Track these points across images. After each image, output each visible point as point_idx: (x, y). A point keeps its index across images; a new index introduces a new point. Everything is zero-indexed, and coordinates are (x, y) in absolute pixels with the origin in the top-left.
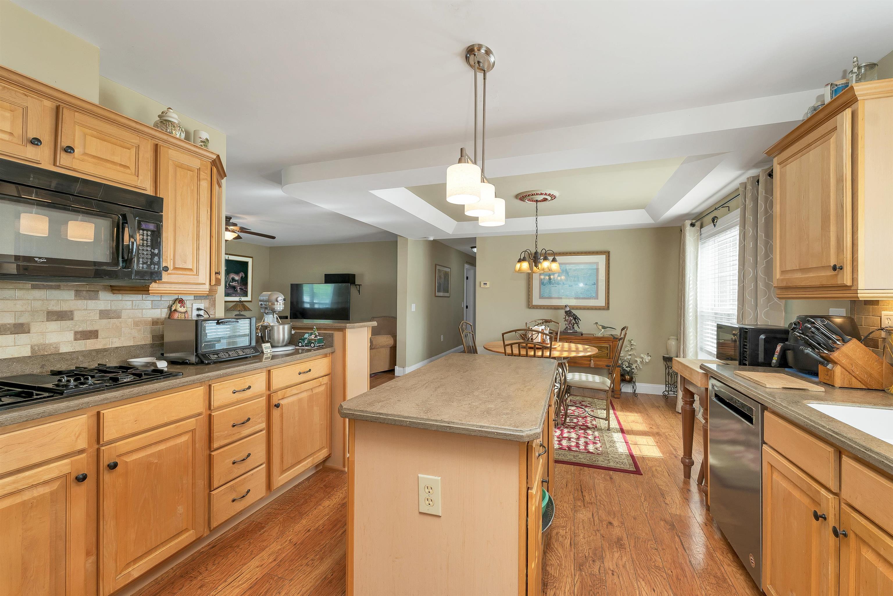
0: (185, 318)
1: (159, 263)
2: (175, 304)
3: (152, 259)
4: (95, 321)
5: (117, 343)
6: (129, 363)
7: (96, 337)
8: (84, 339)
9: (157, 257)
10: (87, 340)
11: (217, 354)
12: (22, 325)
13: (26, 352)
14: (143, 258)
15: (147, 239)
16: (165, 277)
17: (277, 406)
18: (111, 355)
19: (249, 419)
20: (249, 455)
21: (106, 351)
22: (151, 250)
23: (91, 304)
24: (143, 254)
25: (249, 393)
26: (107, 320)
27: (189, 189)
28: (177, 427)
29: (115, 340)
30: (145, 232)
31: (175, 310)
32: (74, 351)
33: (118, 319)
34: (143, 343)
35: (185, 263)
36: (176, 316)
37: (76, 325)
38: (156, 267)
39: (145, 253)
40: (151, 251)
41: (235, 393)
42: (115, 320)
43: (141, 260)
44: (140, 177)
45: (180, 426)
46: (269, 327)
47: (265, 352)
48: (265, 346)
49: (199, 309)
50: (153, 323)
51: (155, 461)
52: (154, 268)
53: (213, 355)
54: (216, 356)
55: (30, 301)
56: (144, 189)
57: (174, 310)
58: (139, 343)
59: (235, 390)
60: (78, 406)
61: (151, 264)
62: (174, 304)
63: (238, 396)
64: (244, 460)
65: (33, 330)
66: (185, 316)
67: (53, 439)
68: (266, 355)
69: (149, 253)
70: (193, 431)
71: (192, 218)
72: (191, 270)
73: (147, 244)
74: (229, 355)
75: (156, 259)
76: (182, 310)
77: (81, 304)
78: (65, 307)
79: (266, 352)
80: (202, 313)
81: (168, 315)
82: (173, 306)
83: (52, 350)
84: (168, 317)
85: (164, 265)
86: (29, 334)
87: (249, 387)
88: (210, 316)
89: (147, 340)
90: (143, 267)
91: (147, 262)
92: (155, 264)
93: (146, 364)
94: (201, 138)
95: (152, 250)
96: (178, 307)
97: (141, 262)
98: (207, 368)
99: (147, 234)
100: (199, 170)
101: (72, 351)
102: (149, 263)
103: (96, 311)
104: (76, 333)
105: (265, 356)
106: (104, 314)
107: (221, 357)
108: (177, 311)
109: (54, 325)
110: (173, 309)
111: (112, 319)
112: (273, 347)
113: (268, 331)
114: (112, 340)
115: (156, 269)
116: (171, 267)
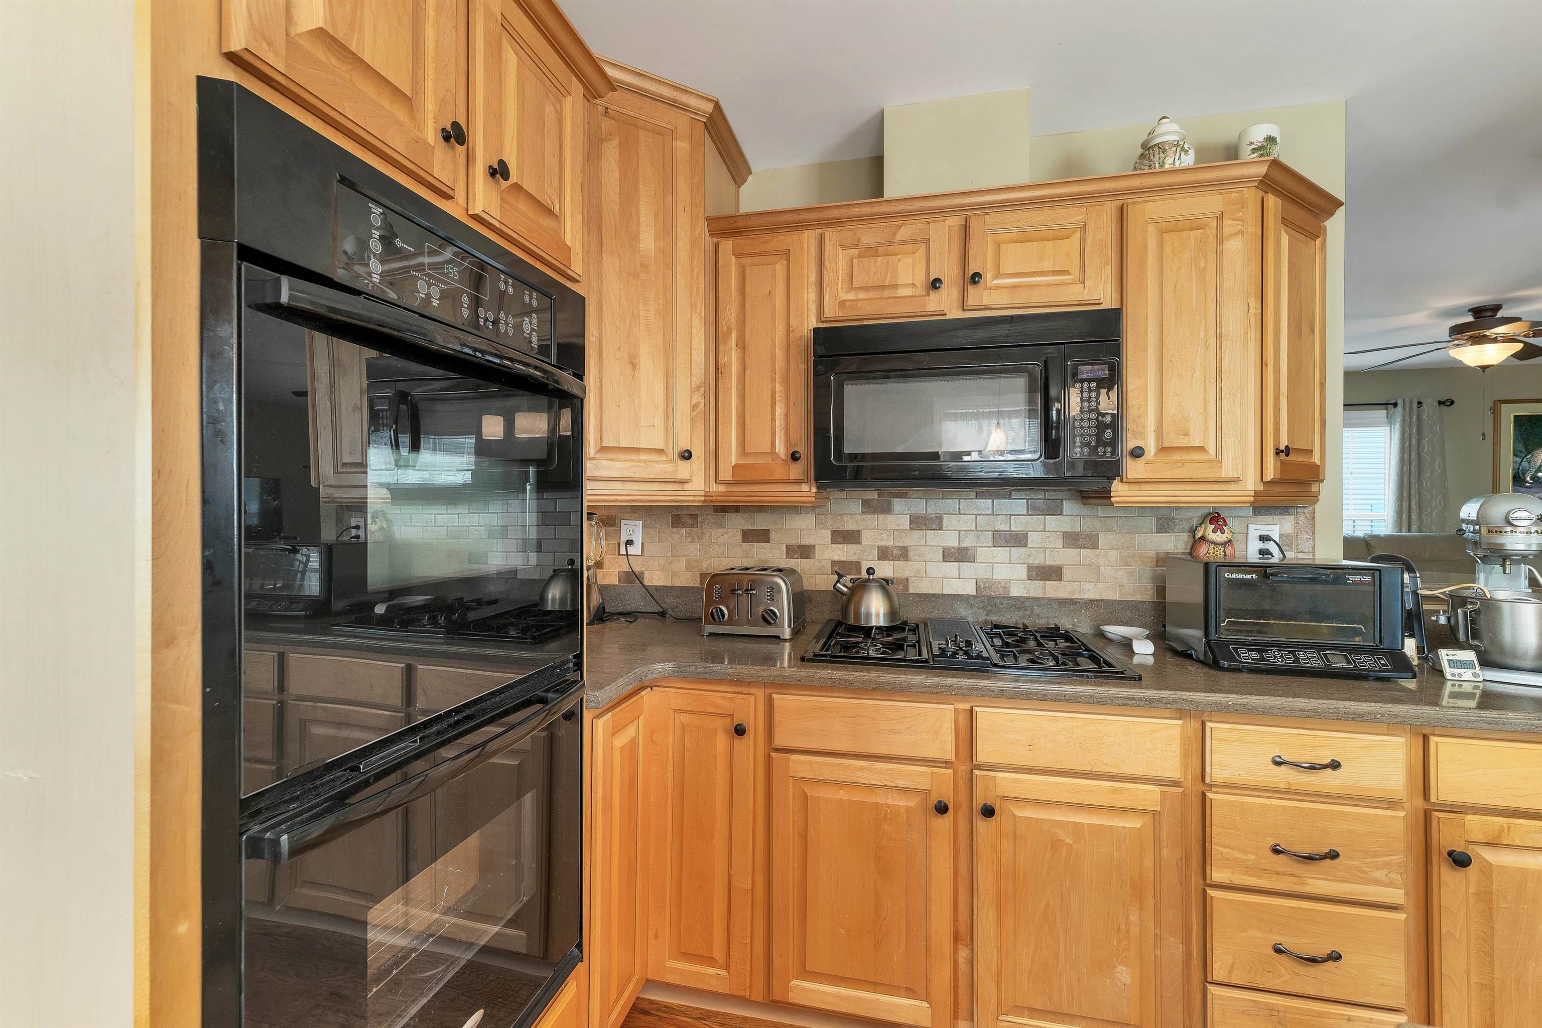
0: (1225, 555)
1: (1114, 443)
2: (1203, 525)
3: (1099, 435)
4: (1057, 550)
5: (1091, 592)
6: (1104, 633)
7: (1059, 578)
8: (1041, 578)
9: (1110, 431)
10: (1047, 582)
11: (1260, 651)
12: (966, 549)
13: (969, 589)
14: (1082, 435)
15: (1090, 397)
16: (1133, 469)
17: (1460, 861)
18: (1081, 611)
19: (1333, 855)
20: (1335, 957)
21: (1073, 604)
22: (1098, 417)
23: (1052, 522)
24: (1082, 427)
25: (1327, 780)
26: (1075, 550)
27: (1193, 270)
28: (1115, 791)
29: (1088, 586)
30: (1086, 385)
31: (1203, 538)
32: (1028, 595)
33: (1093, 550)
34: (1138, 598)
35: (1186, 435)
36: (1203, 550)
37: (1030, 556)
38: (1109, 449)
39: (1086, 425)
40: (1097, 419)
41: (1278, 764)
42: (1089, 550)
43: (1078, 439)
44: (1089, 283)
45: (1122, 789)
46: (1471, 603)
47: (1448, 676)
48: (1450, 658)
49: (1264, 538)
50: (1157, 562)
51: (1067, 841)
52: (1105, 452)
53: (1249, 650)
54: (1254, 655)
55: (974, 516)
56: (1097, 302)
57: (1200, 538)
58: (1130, 598)
59: (1280, 757)
60: (937, 687)
61: (1097, 446)
62: (1201, 524)
63: (1284, 776)
64: (1313, 960)
65: (979, 558)
66: (1224, 551)
67: (909, 728)
68: (1453, 685)
69: (1094, 423)
70: (1155, 815)
71: (1202, 334)
72: (1201, 449)
73: (1089, 406)
74: (1297, 660)
75: (1108, 433)
76: (1218, 537)
77: (1036, 521)
78: (1016, 525)
79: (1453, 675)
80: (1272, 547)
81: (1189, 547)
82: (1199, 528)
83: (1001, 592)
84: (1189, 551)
85: (1131, 443)
86: (974, 564)
87: (1335, 765)
88: (1285, 556)
89: (1144, 593)
90: (1081, 453)
91: (1090, 442)
92: (1105, 445)
93: (1124, 639)
94: (1252, 143)
95: (1100, 417)
96: (1209, 531)
97: (1078, 444)
98: (1226, 678)
99: (1089, 388)
100: (1220, 218)
101: (1025, 595)
102: (1093, 444)
103: (1058, 533)
104: (1030, 568)
105: (1448, 688)
106: (1072, 540)
107: (1269, 661)
108: (1204, 540)
109: (1001, 553)
110: (1199, 534)
111: (1084, 550)
112: (1486, 662)
113: (1465, 614)
114: (1083, 585)
115: (1108, 455)
116: (1151, 449)
